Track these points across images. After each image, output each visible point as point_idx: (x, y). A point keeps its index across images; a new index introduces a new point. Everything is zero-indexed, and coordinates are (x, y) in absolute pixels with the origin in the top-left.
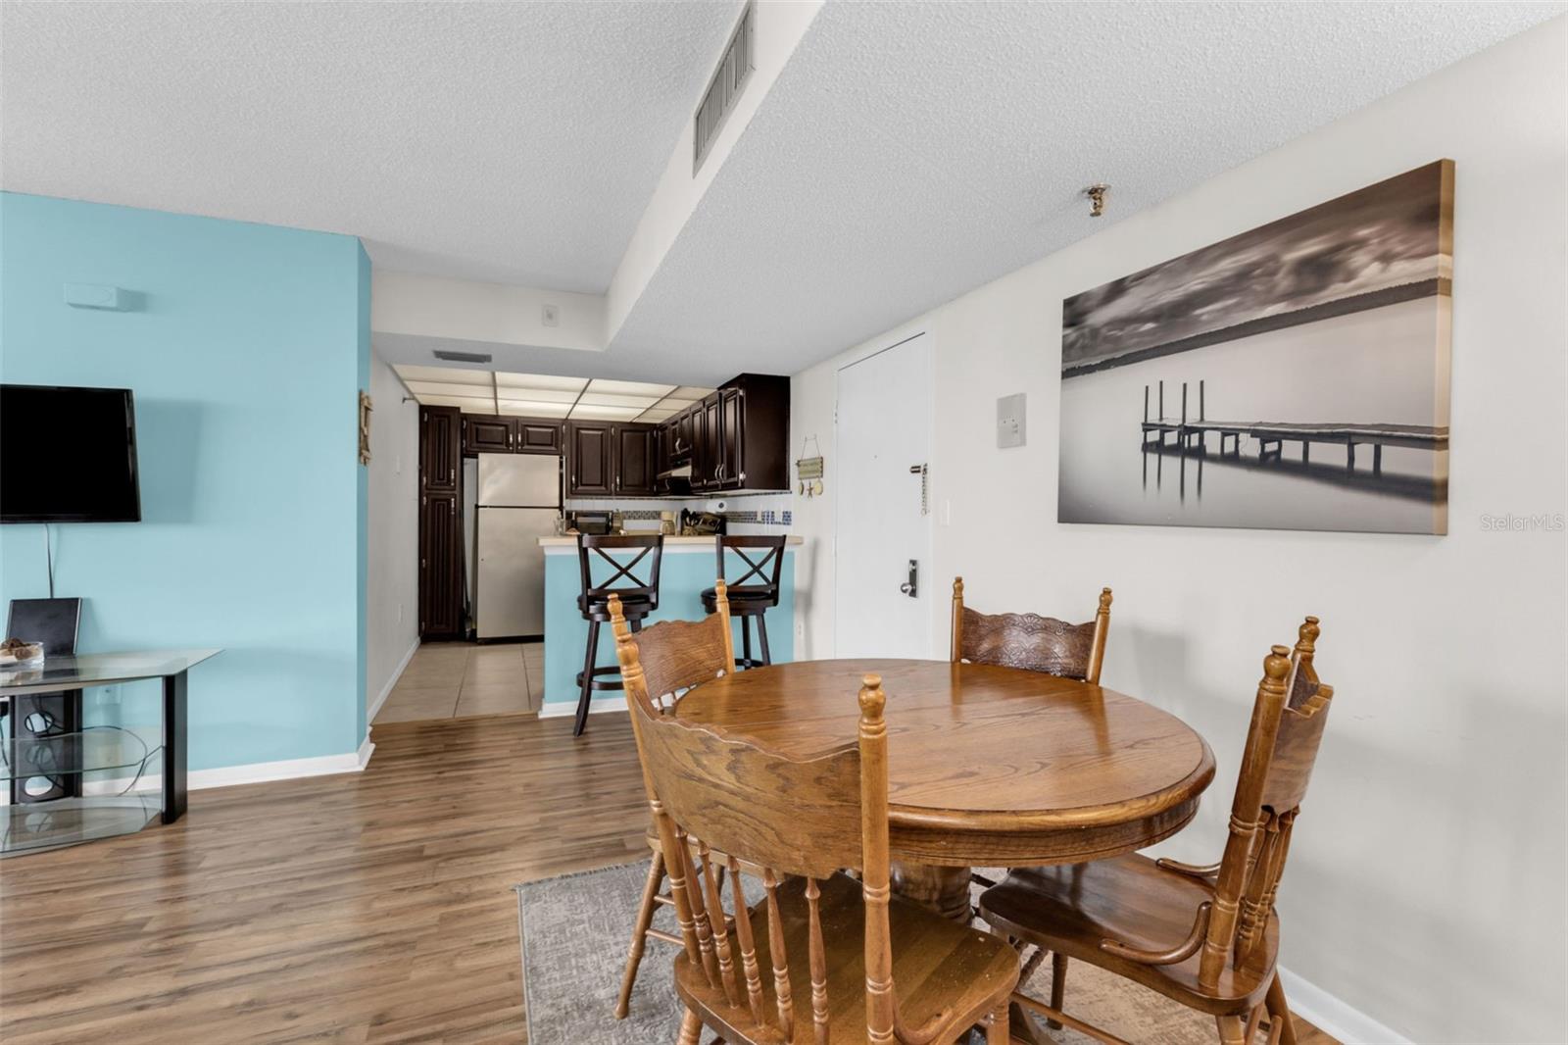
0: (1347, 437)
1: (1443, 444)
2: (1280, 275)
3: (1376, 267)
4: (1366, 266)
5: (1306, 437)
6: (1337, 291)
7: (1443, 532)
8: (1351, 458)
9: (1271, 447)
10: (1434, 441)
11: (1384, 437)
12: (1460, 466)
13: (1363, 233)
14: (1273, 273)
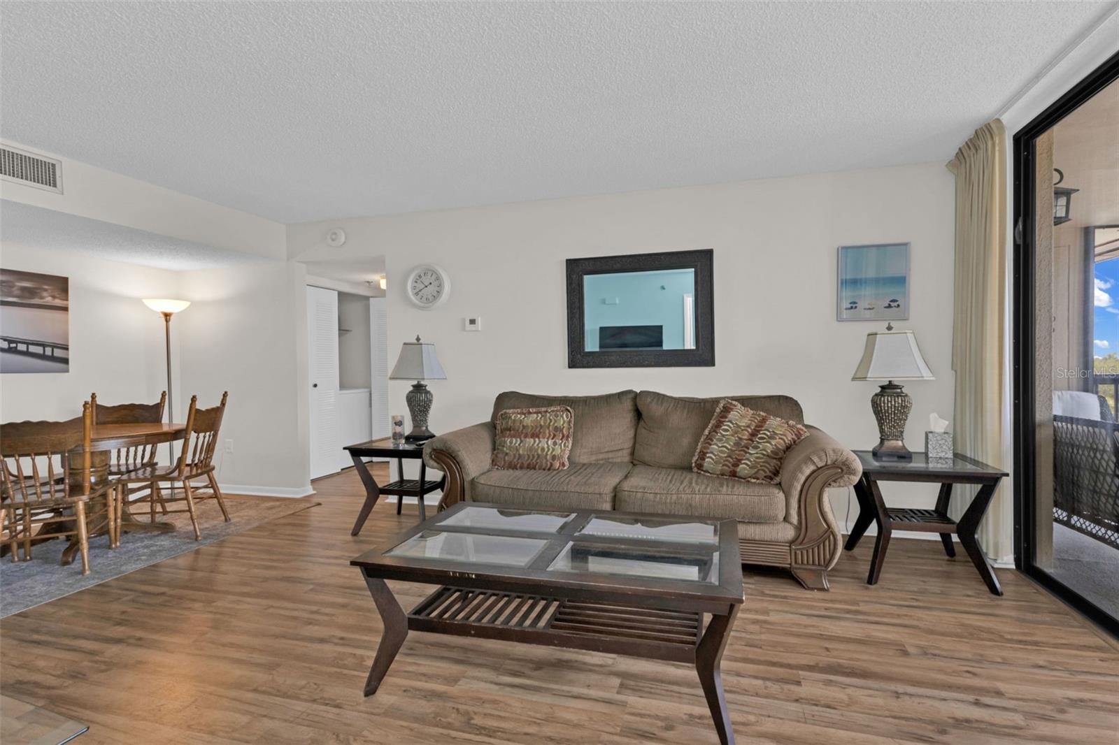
0: (43, 345)
1: (67, 349)
2: (14, 289)
3: (49, 299)
4: (47, 297)
5: (28, 343)
6: (36, 301)
7: (67, 371)
8: (44, 351)
9: (14, 345)
10: (66, 348)
11: (54, 346)
12: (72, 355)
13: (46, 287)
14: (13, 287)
